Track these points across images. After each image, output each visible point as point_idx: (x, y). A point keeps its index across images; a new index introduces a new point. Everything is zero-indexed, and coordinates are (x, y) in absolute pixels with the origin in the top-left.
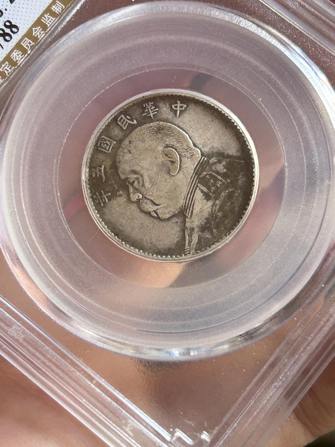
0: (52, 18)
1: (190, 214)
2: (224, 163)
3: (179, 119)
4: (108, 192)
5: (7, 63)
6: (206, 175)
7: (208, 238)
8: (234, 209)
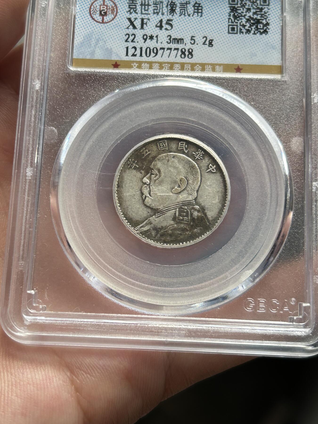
0: (211, 70)
1: (158, 216)
2: (199, 214)
3: (206, 174)
4: (138, 165)
5: (169, 65)
6: (186, 209)
7: (152, 235)
8: (178, 237)
